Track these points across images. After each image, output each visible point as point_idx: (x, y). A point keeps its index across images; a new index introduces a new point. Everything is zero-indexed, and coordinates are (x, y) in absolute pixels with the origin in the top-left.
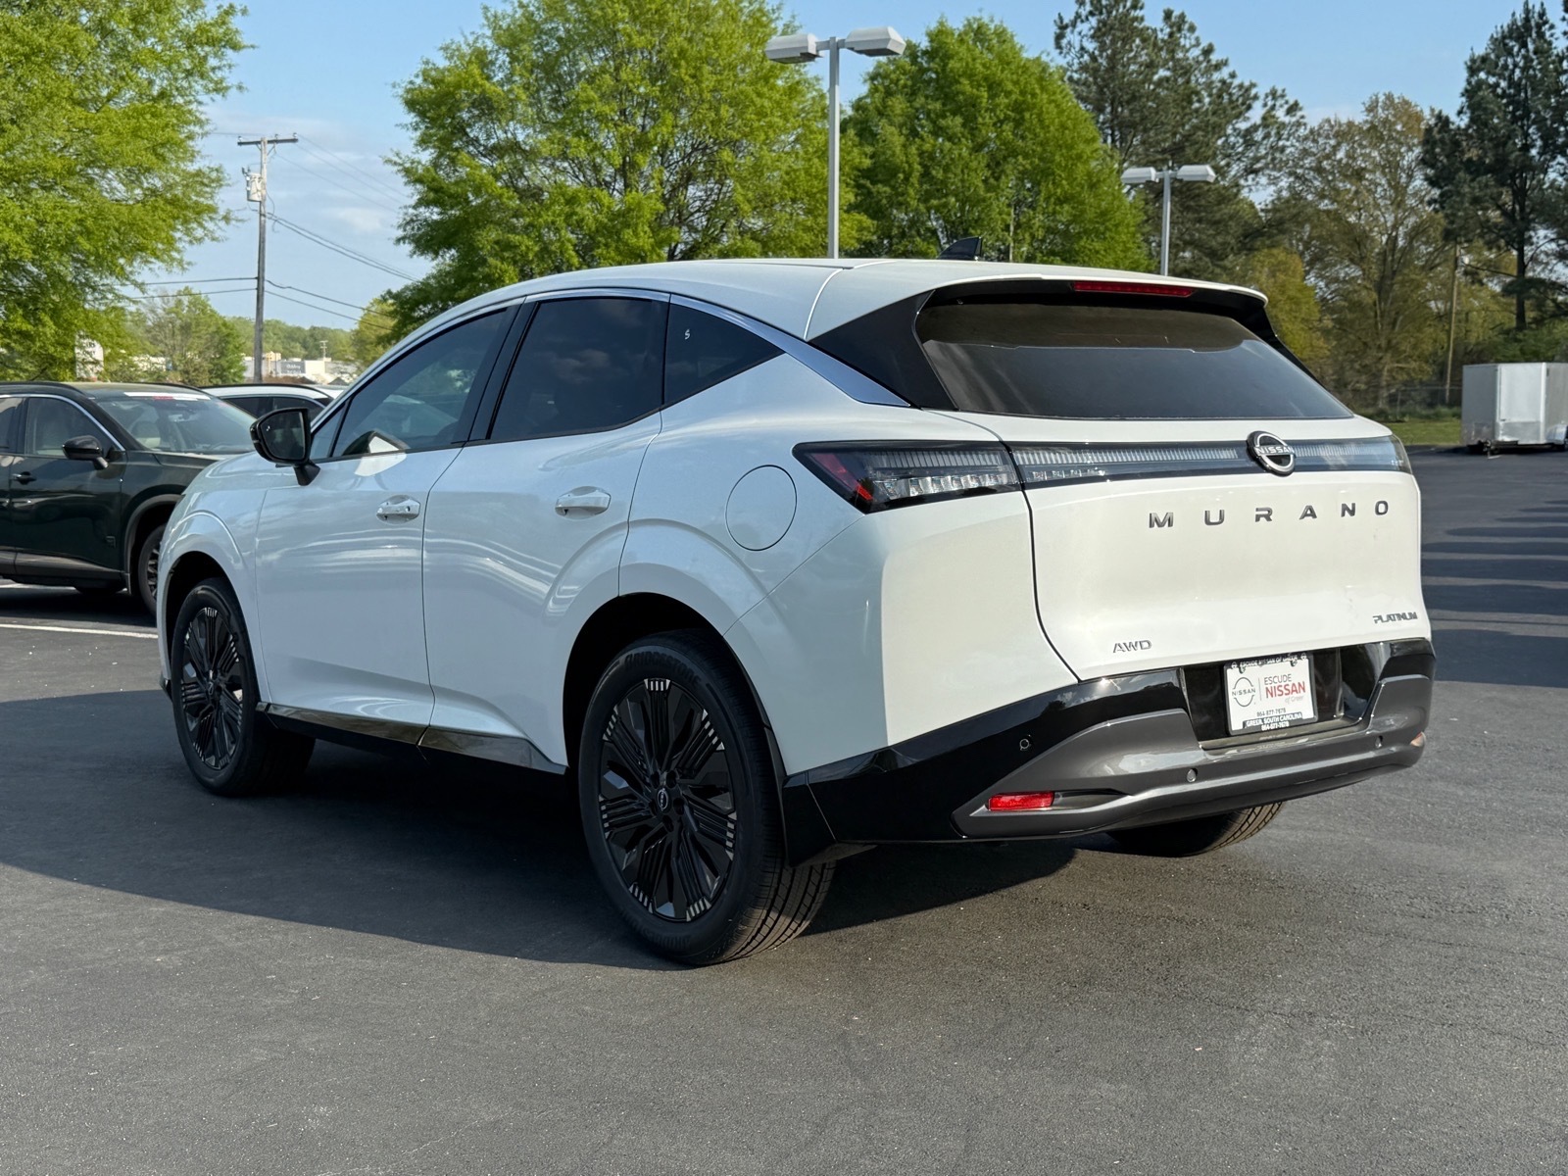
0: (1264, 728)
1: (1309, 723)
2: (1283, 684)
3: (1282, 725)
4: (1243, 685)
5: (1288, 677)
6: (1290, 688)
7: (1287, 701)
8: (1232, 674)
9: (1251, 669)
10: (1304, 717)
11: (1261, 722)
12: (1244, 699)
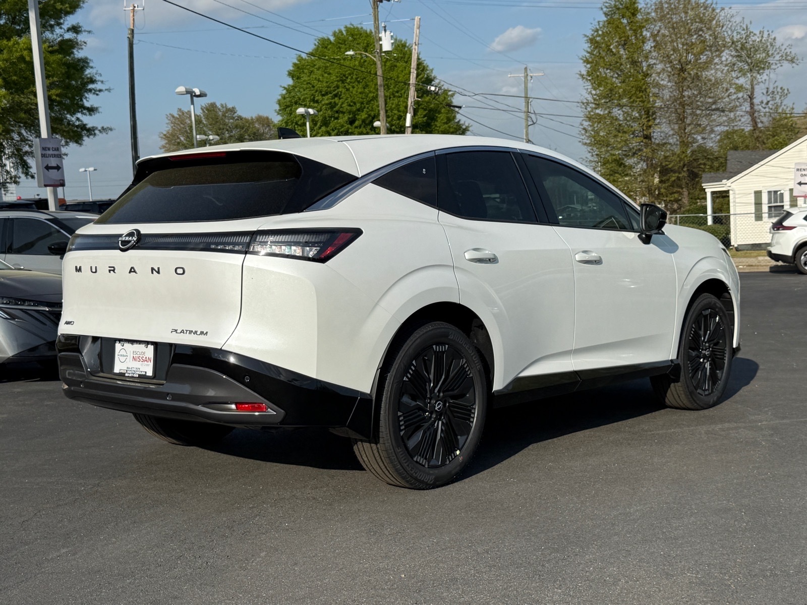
0: (126, 375)
1: (149, 377)
2: (141, 356)
3: (135, 375)
4: (123, 352)
5: (144, 353)
6: (144, 359)
7: (142, 365)
8: (118, 346)
9: (127, 345)
10: (147, 374)
11: (125, 372)
12: (123, 359)
